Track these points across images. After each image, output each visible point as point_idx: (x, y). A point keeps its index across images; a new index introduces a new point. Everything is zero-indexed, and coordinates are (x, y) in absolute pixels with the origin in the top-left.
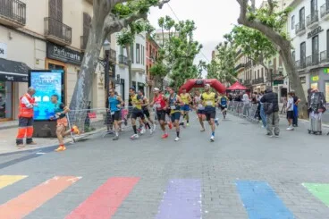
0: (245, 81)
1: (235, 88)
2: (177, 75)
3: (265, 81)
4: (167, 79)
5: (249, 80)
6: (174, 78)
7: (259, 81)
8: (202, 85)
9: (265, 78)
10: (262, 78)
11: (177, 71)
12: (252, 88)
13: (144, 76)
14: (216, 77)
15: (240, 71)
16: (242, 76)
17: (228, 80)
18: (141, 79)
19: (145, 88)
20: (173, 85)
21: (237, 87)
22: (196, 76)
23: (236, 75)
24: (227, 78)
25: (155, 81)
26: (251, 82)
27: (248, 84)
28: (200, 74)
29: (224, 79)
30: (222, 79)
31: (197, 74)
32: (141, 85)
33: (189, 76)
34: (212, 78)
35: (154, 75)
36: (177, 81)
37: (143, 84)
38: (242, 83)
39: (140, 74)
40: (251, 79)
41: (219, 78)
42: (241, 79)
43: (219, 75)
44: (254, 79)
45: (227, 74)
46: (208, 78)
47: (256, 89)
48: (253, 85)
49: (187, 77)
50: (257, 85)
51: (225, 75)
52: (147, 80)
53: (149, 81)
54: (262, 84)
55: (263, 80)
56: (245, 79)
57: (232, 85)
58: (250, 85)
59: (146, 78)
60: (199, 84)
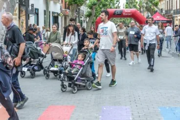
2: (95, 4)
4: (84, 9)
5: (170, 10)
6: (91, 8)
12: (173, 18)
13: (59, 5)
14: (135, 6)
16: (162, 6)
17: (148, 9)
18: (56, 8)
19: (60, 18)
20: (89, 15)
21: (158, 17)
22: (114, 4)
23: (156, 5)
24: (146, 8)
25: (72, 11)
26: (172, 12)
27: (169, 14)
28: (118, 3)
29: (143, 8)
30: (142, 8)
31: (115, 2)
32: (56, 15)
33: (106, 5)
34: (131, 8)
35: (71, 4)
36: (94, 11)
37: (58, 13)
38: (162, 14)
39: (55, 3)
40: (172, 9)
41: (138, 7)
42: (162, 9)
43: (138, 4)
44: (175, 9)
45: (147, 3)
46: (126, 8)
47: (177, 20)
48: (174, 16)
49: (104, 5)
50: (178, 15)
51: (145, 5)
52: (62, 9)
53: (64, 10)
56: (166, 9)
57: (152, 15)
58: (171, 15)
59: (61, 7)
60: (118, 14)
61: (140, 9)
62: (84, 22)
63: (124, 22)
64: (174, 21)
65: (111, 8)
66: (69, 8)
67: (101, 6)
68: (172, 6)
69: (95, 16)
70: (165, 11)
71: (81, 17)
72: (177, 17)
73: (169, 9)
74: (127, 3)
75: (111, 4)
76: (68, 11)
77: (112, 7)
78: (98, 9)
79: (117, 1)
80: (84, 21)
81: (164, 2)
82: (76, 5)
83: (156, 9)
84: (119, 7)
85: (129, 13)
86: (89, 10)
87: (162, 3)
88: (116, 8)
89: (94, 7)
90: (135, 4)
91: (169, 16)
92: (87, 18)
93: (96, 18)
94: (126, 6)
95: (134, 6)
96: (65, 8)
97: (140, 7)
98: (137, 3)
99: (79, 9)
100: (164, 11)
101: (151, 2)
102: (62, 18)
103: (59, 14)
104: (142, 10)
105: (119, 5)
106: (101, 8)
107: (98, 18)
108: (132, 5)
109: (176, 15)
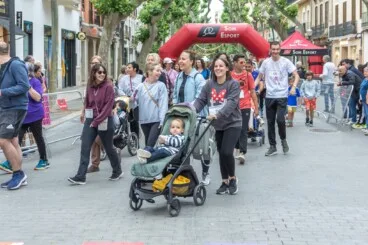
0: (314, 29)
1: (291, 46)
2: (156, 13)
3: (360, 29)
4: (134, 25)
5: (321, 27)
6: (148, 20)
7: (347, 29)
8: (214, 37)
9: (359, 22)
10: (354, 23)
11: (156, 4)
12: (328, 44)
13: (76, 15)
14: (243, 18)
15: (301, 5)
16: (306, 16)
17: (274, 24)
18: (71, 21)
19: (78, 43)
20: (144, 37)
21: (297, 43)
22: (196, 13)
23: (292, 15)
24: (270, 21)
25: (109, 28)
26: (327, 31)
27: (320, 37)
28: (206, 10)
29: (262, 22)
31: (200, 9)
32: (70, 36)
33: (181, 15)
34: (234, 22)
35: (106, 13)
36: (156, 28)
37: (73, 33)
38: (306, 34)
39: (68, 10)
40: (326, 24)
41: (251, 19)
42: (304, 24)
43: (250, 12)
44: (334, 24)
45: (271, 12)
46: (225, 21)
47: (337, 48)
48: (331, 39)
49: (176, 16)
50: (340, 38)
51: (267, 14)
52: (83, 23)
53: (87, 25)
54: (353, 36)
55: (355, 28)
56: (314, 24)
57: (283, 39)
58: (325, 38)
59: (81, 18)
60: (209, 36)
61: (255, 24)
62: (131, 52)
64: (330, 51)
65: (190, 21)
66: (97, 22)
67: (169, 17)
68: (326, 18)
69: (156, 39)
70: (312, 28)
71: (126, 42)
72: (337, 41)
73: (319, 23)
74: (226, 11)
75: (191, 14)
76: (96, 27)
77: (194, 20)
78: (164, 23)
79: (204, 7)
80: (131, 50)
81: (309, 8)
82: (117, 14)
83: (291, 24)
84: (208, 20)
85: (233, 32)
86: (145, 26)
87: (304, 10)
88: (202, 22)
89: (154, 19)
90: (244, 12)
91: (319, 39)
92: (136, 43)
93: (159, 43)
94: (223, 16)
95: (242, 16)
96: (91, 21)
97: (255, 18)
98: (247, 10)
99: (123, 24)
100: (309, 30)
101: (282, 9)
102: (83, 43)
103: (76, 35)
104: (259, 24)
105: (208, 16)
106: (169, 22)
107: (162, 44)
108: (237, 15)
109: (335, 38)
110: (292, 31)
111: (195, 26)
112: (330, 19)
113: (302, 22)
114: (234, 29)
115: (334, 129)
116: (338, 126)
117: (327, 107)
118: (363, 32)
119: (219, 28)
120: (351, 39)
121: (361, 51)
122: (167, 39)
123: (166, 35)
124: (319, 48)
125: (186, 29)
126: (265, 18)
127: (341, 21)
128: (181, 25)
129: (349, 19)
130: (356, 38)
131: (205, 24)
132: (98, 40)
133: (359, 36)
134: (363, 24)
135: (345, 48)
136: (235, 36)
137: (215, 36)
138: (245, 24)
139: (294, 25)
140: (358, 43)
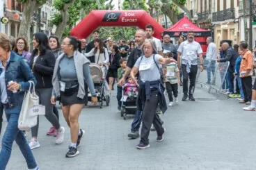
0: (200, 15)
1: (180, 29)
2: (68, 1)
3: (237, 15)
4: (49, 11)
5: (206, 13)
6: (61, 8)
7: (226, 15)
9: (237, 9)
10: (232, 9)
12: (212, 27)
14: (141, 6)
16: (192, 4)
17: (167, 11)
20: (58, 21)
21: (185, 26)
23: (181, 3)
24: (163, 8)
25: (28, 14)
26: (210, 16)
27: (205, 21)
29: (157, 9)
30: (154, 10)
33: (89, 3)
34: (134, 9)
35: (25, 1)
36: (67, 13)
38: (193, 19)
40: (210, 10)
41: (148, 7)
42: (191, 11)
44: (216, 11)
46: (126, 8)
47: (219, 31)
48: (214, 23)
49: (85, 4)
50: (221, 23)
52: (7, 10)
53: (10, 11)
54: (232, 20)
55: (234, 14)
56: (199, 11)
57: (174, 23)
58: (209, 23)
59: (5, 5)
60: (111, 20)
61: (151, 11)
63: (120, 34)
64: (213, 33)
65: (97, 8)
66: (19, 8)
67: (79, 5)
68: (210, 6)
69: (68, 23)
70: (198, 14)
71: (42, 26)
72: (219, 25)
73: (204, 10)
75: (98, 2)
76: (17, 12)
77: (100, 7)
78: (74, 9)
80: (47, 32)
82: (34, 2)
83: (180, 11)
84: (112, 7)
85: (132, 17)
86: (58, 12)
88: (107, 9)
89: (66, 6)
91: (204, 23)
92: (52, 26)
93: (71, 26)
94: (124, 4)
95: (140, 4)
96: (13, 8)
97: (151, 6)
99: (40, 10)
100: (195, 16)
102: (6, 26)
104: (154, 12)
105: (112, 4)
106: (78, 8)
107: (73, 27)
108: (136, 3)
109: (217, 23)
110: (181, 16)
111: (101, 12)
112: (213, 6)
113: (189, 9)
114: (133, 15)
115: (214, 98)
116: (218, 95)
117: (209, 79)
118: (240, 17)
119: (120, 14)
120: (230, 24)
121: (238, 33)
122: (77, 23)
123: (76, 20)
124: (204, 30)
125: (93, 15)
126: (159, 5)
127: (222, 9)
128: (89, 11)
129: (228, 6)
130: (234, 22)
131: (109, 11)
132: (19, 24)
133: (237, 20)
134: (240, 11)
135: (226, 31)
136: (133, 20)
137: (116, 20)
138: (142, 11)
139: (183, 11)
140: (236, 26)
